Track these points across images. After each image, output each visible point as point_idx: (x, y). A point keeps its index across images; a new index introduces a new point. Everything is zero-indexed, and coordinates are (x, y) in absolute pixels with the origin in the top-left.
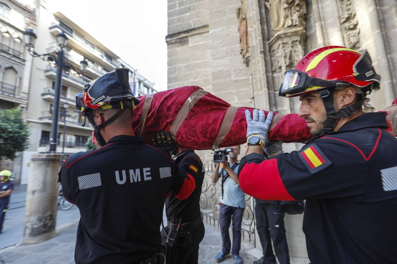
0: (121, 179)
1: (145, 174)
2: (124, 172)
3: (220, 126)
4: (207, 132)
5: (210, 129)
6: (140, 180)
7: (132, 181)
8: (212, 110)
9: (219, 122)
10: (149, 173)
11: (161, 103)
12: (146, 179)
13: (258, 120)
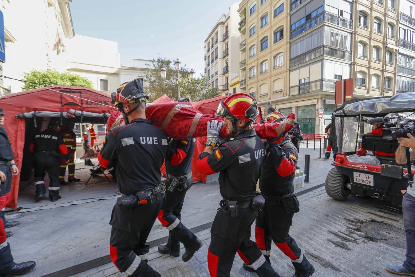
0: (143, 142)
1: (155, 141)
2: (144, 138)
3: (189, 129)
4: (182, 132)
5: (183, 130)
6: (152, 144)
7: (148, 144)
8: (184, 119)
9: (189, 127)
10: (157, 141)
11: (157, 109)
12: (155, 143)
13: (213, 129)
